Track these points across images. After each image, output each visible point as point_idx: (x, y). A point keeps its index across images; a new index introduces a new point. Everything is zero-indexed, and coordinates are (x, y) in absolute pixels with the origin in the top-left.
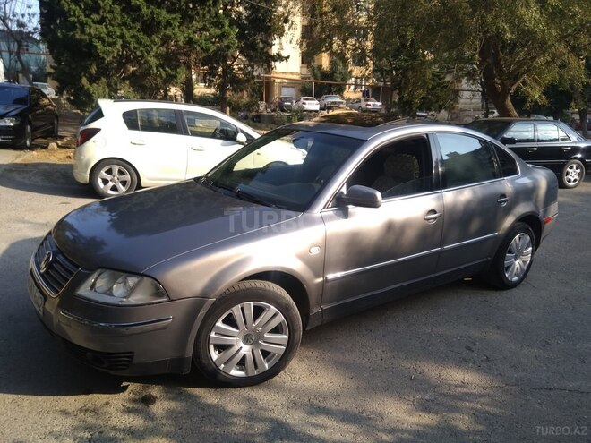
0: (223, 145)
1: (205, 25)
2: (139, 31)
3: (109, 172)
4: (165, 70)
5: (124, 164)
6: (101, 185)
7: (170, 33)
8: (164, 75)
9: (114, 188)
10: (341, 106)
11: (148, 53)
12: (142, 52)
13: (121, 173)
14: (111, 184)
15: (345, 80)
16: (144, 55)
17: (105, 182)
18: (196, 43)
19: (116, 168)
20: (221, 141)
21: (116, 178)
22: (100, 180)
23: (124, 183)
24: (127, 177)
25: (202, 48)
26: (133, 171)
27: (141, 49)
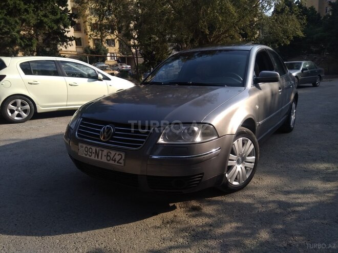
0: (88, 81)
1: (46, 13)
2: (6, 15)
3: (15, 104)
4: (24, 42)
5: (25, 98)
6: (10, 114)
7: (25, 18)
8: (23, 45)
9: (19, 115)
10: (107, 68)
11: (13, 30)
12: (9, 29)
13: (23, 104)
14: (16, 112)
15: (106, 54)
16: (10, 31)
17: (12, 111)
18: (45, 23)
19: (19, 101)
20: (87, 79)
21: (19, 108)
22: (8, 111)
23: (25, 111)
24: (28, 107)
25: (49, 27)
26: (31, 102)
27: (8, 27)
